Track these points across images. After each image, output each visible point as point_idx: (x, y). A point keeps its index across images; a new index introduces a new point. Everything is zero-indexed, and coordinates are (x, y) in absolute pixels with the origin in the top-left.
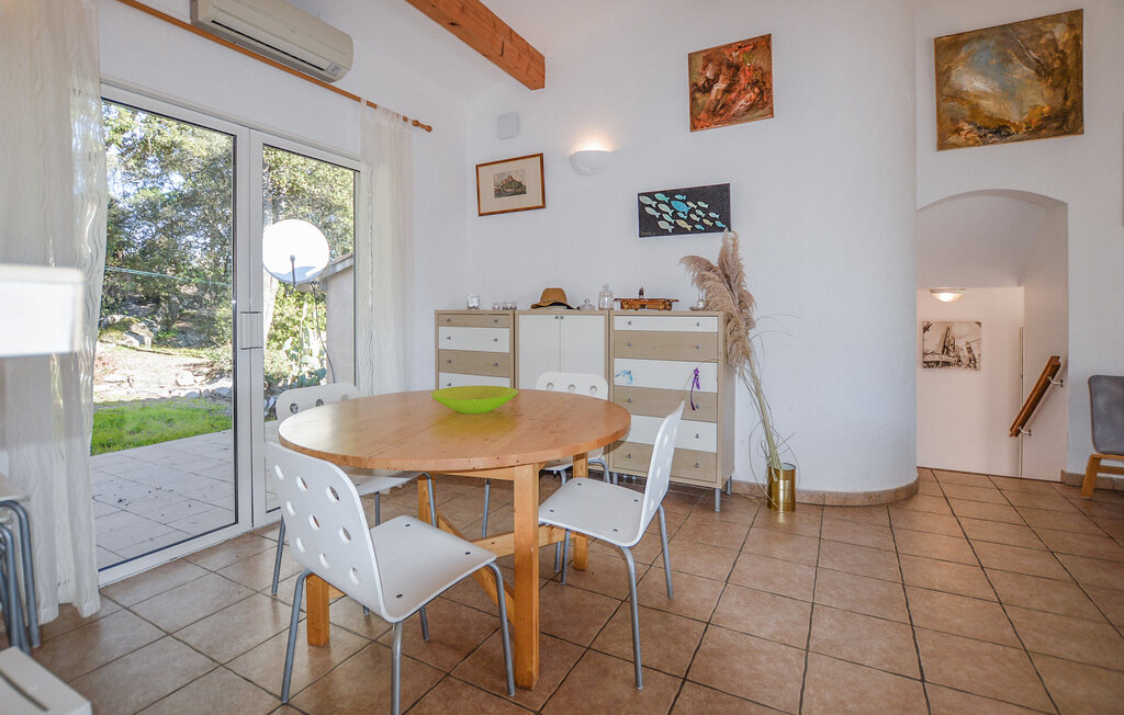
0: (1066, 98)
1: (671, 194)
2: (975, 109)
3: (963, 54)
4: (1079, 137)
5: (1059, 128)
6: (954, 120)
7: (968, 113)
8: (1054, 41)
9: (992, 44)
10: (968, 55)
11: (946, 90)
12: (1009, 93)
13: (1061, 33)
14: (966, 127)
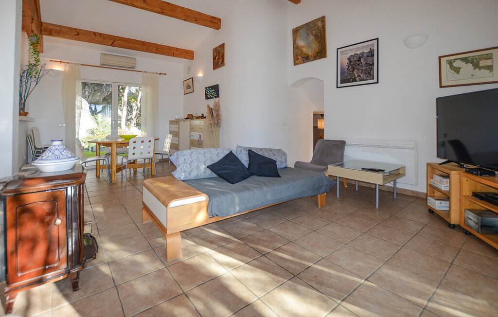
0: (322, 46)
1: (209, 87)
2: (302, 51)
3: (299, 34)
4: (325, 58)
5: (321, 56)
6: (297, 56)
7: (300, 53)
8: (318, 27)
9: (305, 29)
10: (300, 34)
11: (295, 46)
12: (309, 46)
13: (320, 24)
14: (300, 58)
